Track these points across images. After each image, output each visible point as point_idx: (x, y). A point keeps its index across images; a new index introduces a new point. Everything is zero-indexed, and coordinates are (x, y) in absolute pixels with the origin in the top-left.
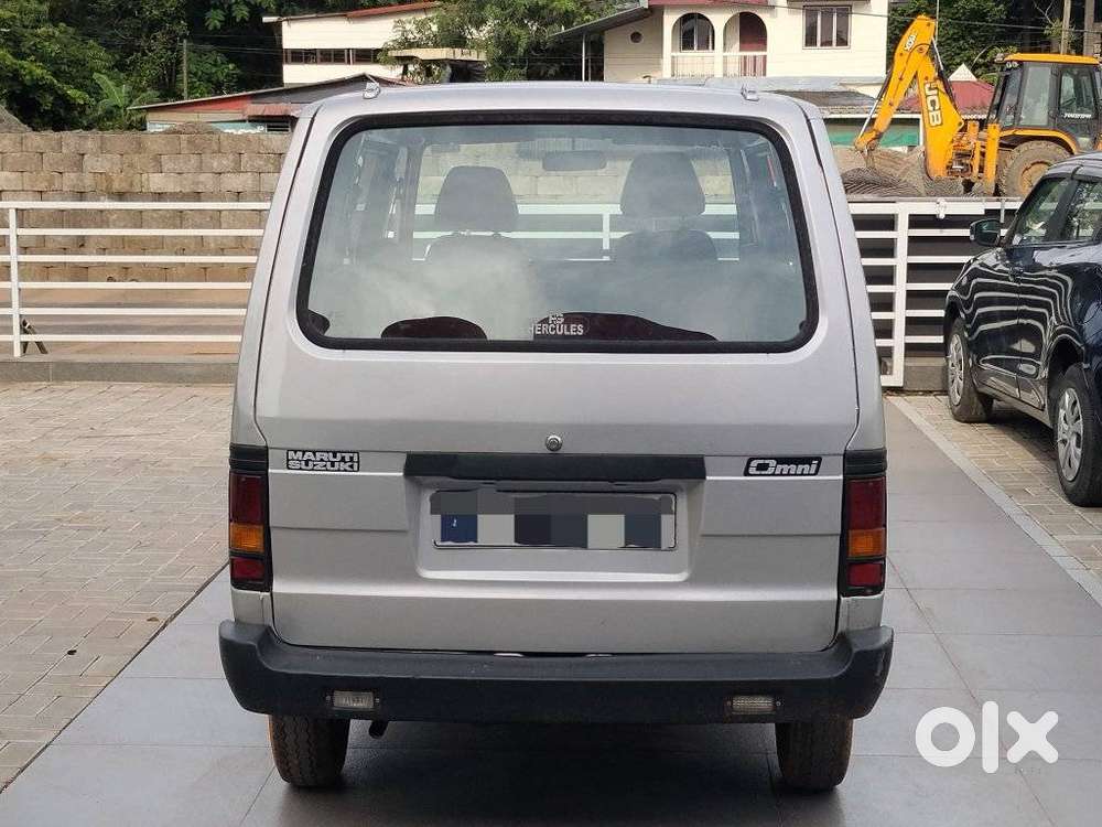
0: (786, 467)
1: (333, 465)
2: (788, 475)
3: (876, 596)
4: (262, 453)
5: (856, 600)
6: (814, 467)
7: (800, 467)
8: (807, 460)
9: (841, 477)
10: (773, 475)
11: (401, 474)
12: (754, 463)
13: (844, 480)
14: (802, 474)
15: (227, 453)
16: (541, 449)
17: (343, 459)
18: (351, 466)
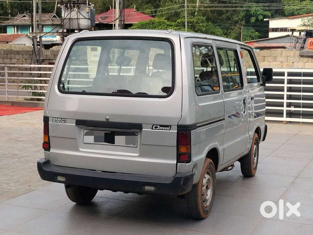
0: (162, 128)
1: (61, 122)
2: (163, 130)
3: (188, 164)
4: (48, 118)
5: (182, 164)
6: (169, 128)
7: (166, 128)
8: (167, 126)
9: (176, 131)
10: (159, 129)
11: (75, 124)
12: (154, 126)
13: (177, 131)
14: (166, 130)
15: (43, 118)
16: (104, 120)
17: (63, 120)
18: (65, 122)
